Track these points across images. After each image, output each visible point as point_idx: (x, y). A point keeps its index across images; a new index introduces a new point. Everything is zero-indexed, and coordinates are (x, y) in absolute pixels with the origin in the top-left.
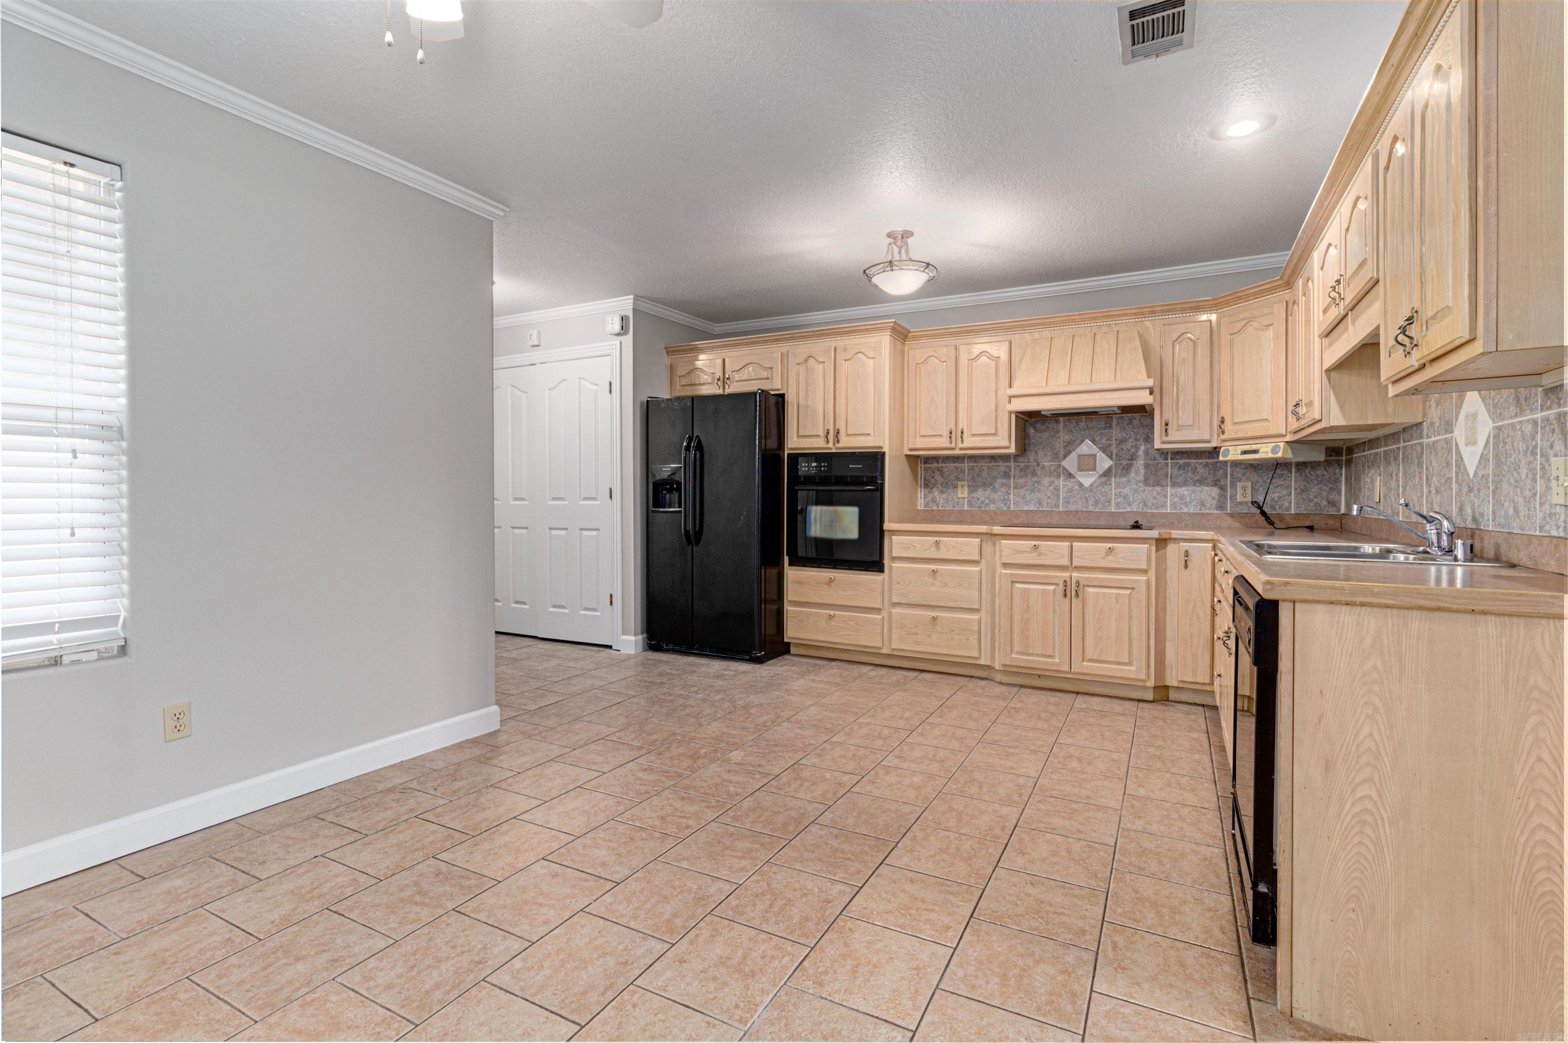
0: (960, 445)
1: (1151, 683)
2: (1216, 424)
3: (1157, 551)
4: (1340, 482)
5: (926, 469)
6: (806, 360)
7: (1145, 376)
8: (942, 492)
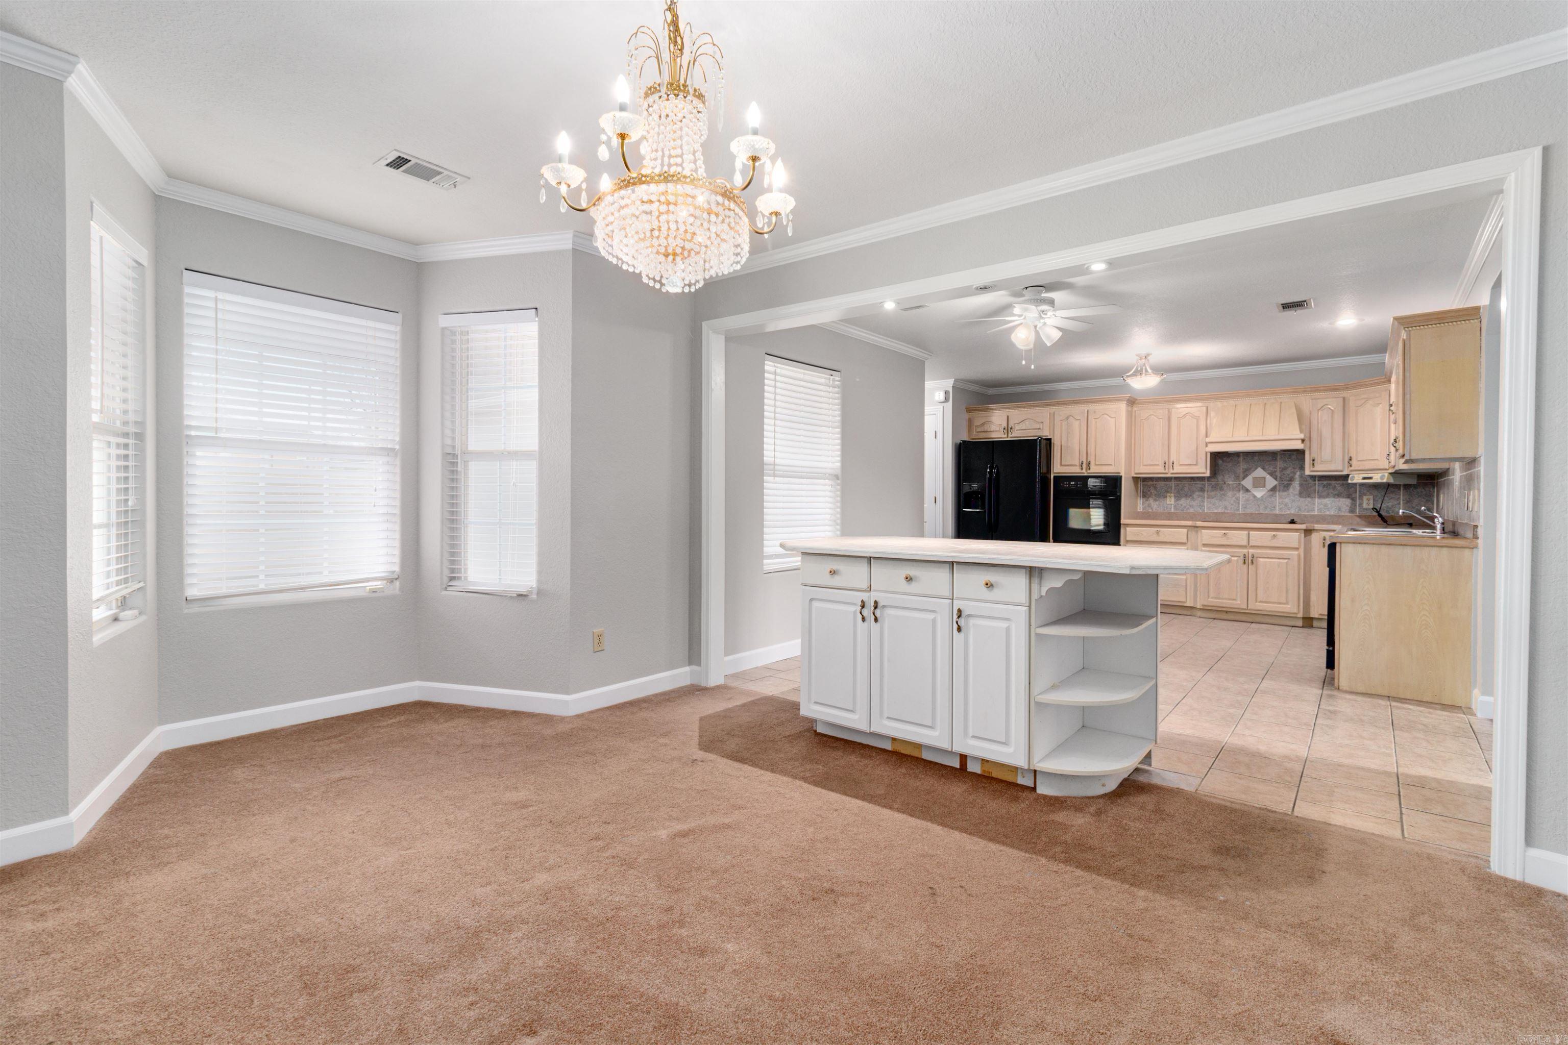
0: (1172, 471)
1: (1301, 615)
2: (1347, 460)
3: (1305, 537)
4: (1433, 496)
5: (1144, 485)
6: (1067, 418)
7: (1299, 432)
8: (1155, 500)
